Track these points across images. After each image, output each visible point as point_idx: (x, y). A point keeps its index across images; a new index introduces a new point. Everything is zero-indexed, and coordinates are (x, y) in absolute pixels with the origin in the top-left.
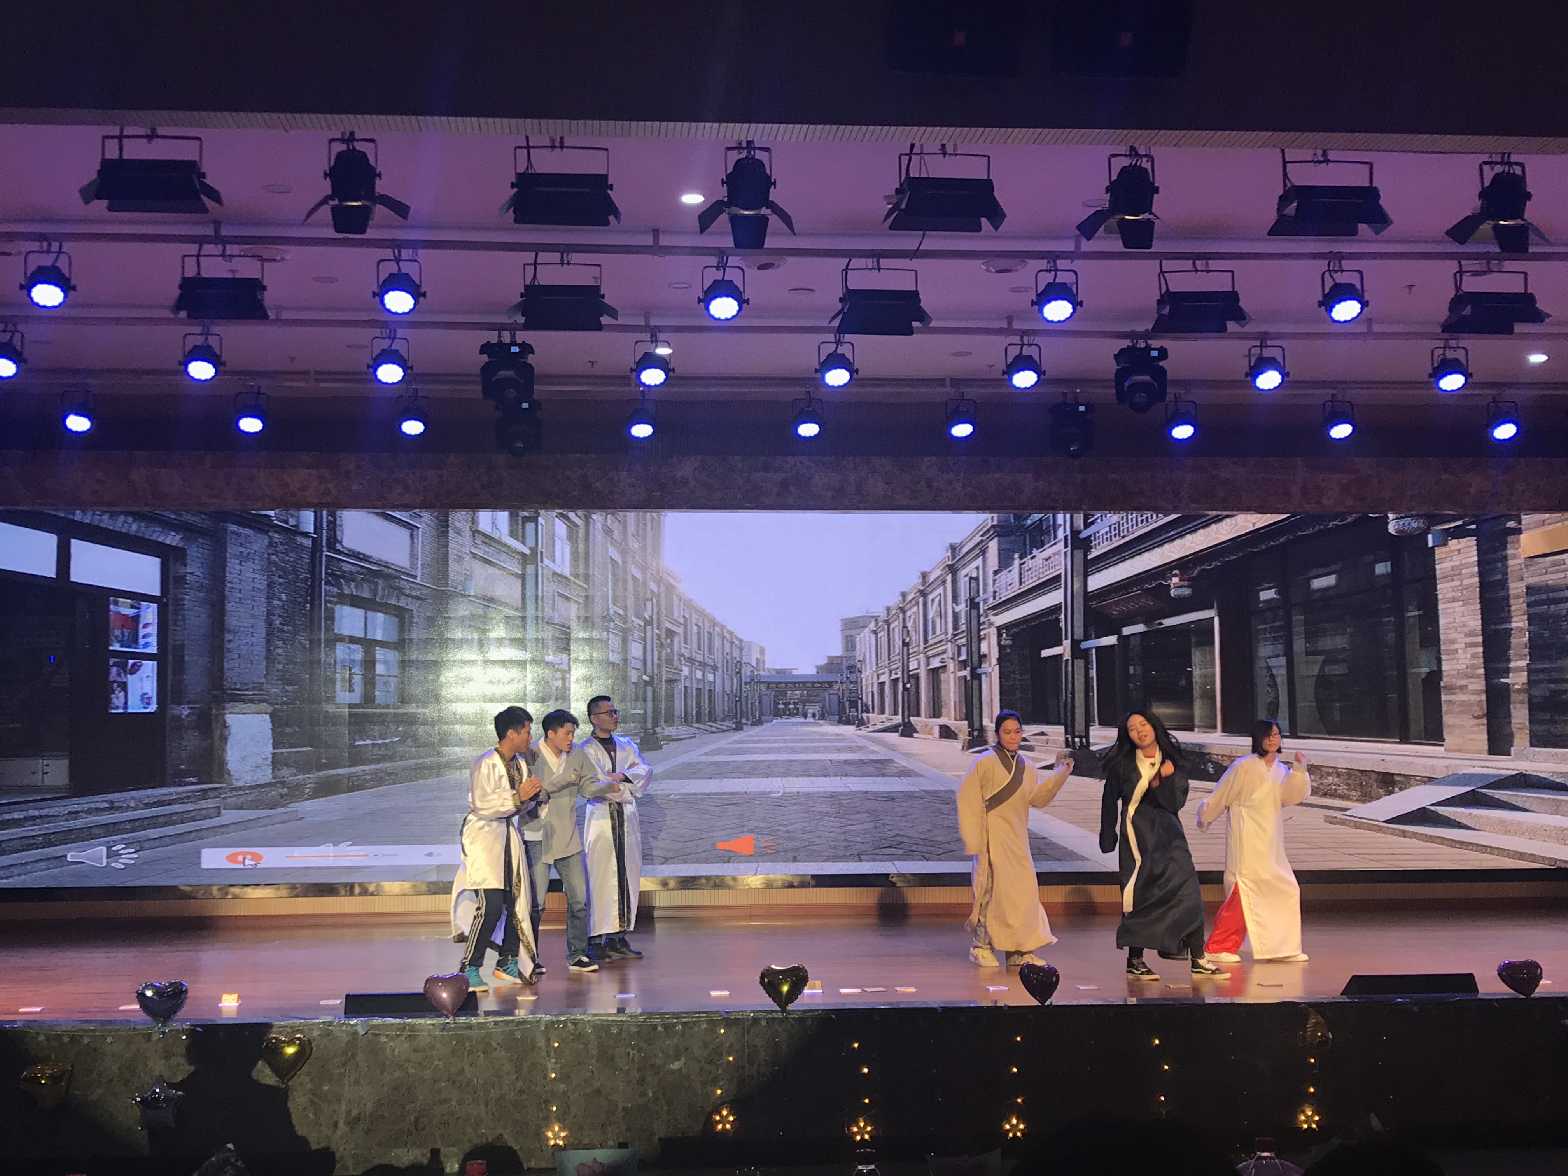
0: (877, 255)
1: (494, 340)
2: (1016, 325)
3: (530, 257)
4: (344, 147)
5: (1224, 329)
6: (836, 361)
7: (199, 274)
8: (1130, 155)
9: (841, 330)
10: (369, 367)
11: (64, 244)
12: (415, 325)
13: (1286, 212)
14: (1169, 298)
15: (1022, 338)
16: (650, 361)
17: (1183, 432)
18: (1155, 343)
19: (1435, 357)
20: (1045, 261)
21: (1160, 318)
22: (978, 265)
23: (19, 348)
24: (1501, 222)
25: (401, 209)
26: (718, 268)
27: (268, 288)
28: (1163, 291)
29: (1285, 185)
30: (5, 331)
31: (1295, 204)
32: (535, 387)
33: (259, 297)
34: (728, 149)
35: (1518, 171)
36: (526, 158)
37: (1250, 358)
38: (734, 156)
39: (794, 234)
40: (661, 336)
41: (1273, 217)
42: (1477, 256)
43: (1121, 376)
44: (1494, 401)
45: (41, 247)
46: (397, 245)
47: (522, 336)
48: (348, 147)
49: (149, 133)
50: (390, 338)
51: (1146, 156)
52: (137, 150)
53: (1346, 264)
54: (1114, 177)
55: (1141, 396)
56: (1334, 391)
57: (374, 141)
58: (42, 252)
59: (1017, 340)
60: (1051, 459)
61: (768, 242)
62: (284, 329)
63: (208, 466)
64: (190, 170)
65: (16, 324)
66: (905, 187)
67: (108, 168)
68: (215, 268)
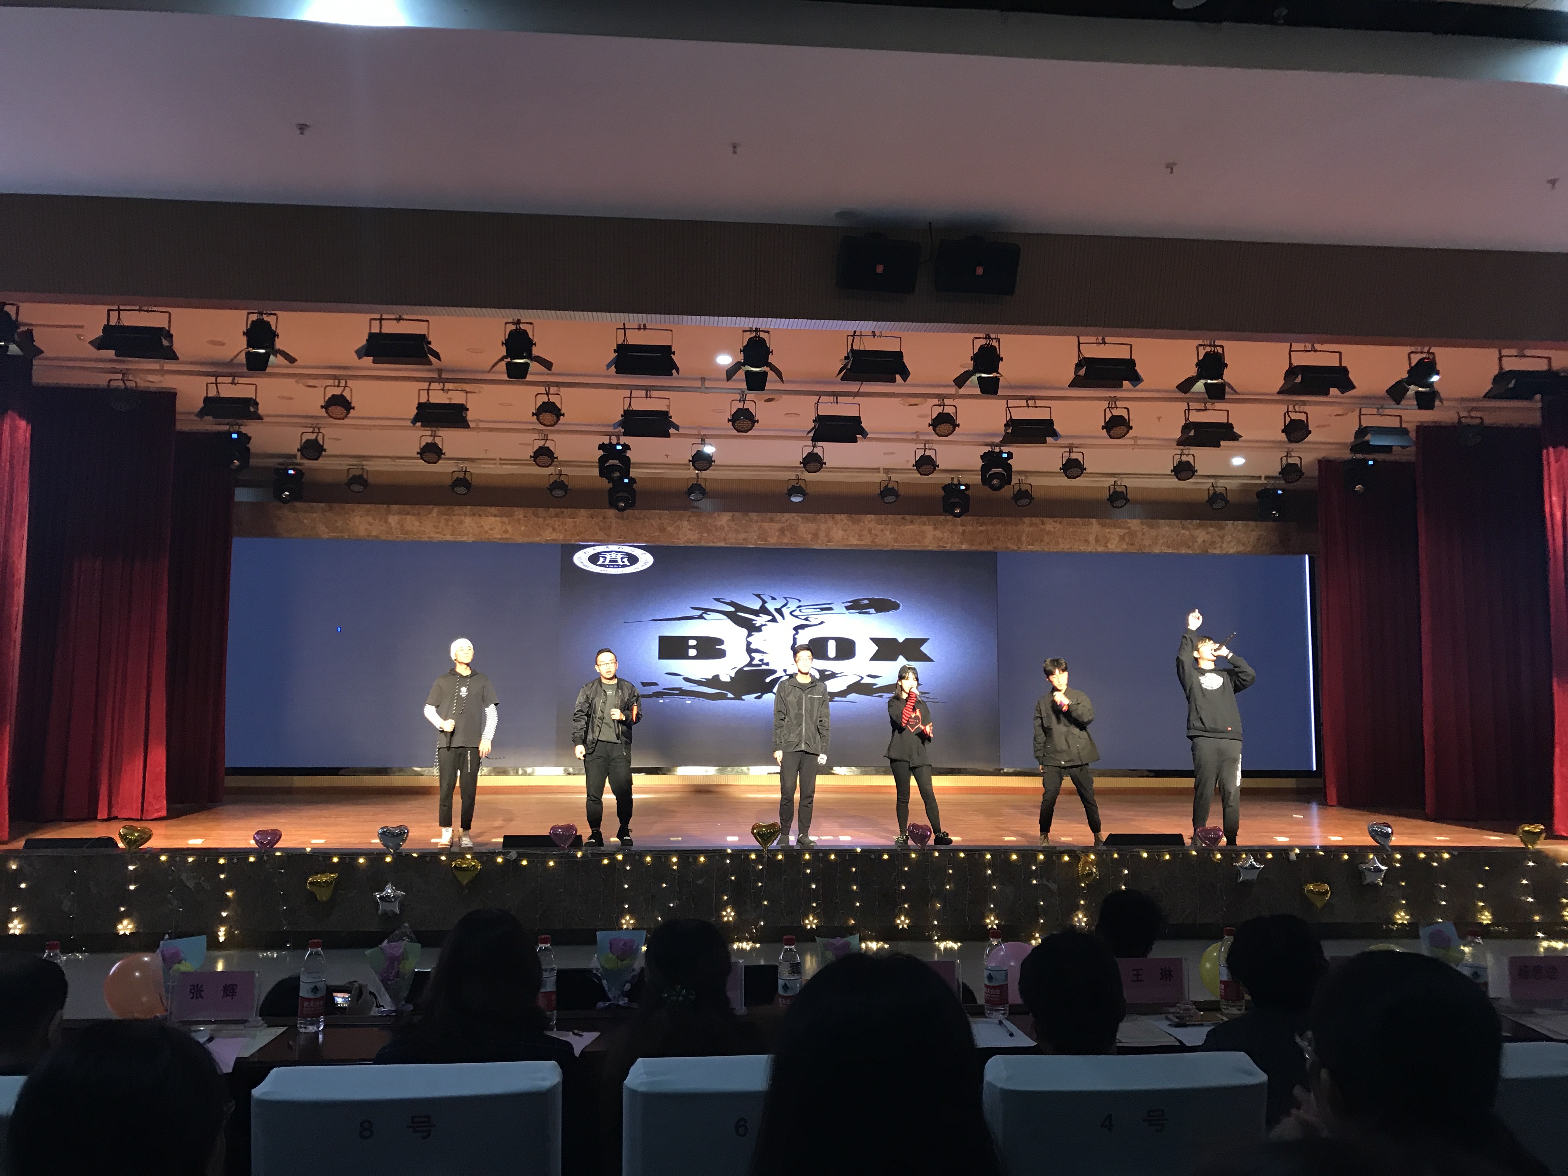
0: (835, 395)
1: (607, 442)
3: (627, 393)
4: (514, 327)
5: (1045, 442)
7: (428, 400)
8: (986, 338)
9: (814, 439)
11: (348, 381)
12: (559, 432)
13: (1079, 373)
14: (1011, 423)
15: (925, 444)
18: (1005, 449)
19: (1175, 460)
20: (937, 400)
21: (1007, 435)
23: (321, 443)
24: (1209, 381)
25: (548, 365)
26: (740, 401)
27: (470, 410)
28: (1009, 418)
29: (1079, 357)
30: (312, 432)
31: (1084, 369)
32: (632, 470)
33: (464, 415)
34: (744, 331)
35: (1220, 350)
36: (623, 335)
37: (1064, 458)
38: (748, 336)
39: (782, 381)
40: (707, 441)
41: (1072, 376)
42: (1198, 401)
43: (984, 470)
44: (1212, 486)
45: (334, 383)
46: (548, 384)
47: (624, 440)
48: (517, 328)
49: (398, 316)
50: (544, 440)
51: (994, 339)
52: (391, 328)
53: (1118, 404)
54: (976, 351)
55: (995, 482)
56: (1116, 479)
57: (531, 323)
58: (334, 386)
59: (922, 446)
60: (943, 517)
61: (768, 386)
62: (482, 433)
63: (435, 515)
64: (422, 340)
65: (319, 428)
66: (850, 355)
67: (373, 337)
68: (438, 397)
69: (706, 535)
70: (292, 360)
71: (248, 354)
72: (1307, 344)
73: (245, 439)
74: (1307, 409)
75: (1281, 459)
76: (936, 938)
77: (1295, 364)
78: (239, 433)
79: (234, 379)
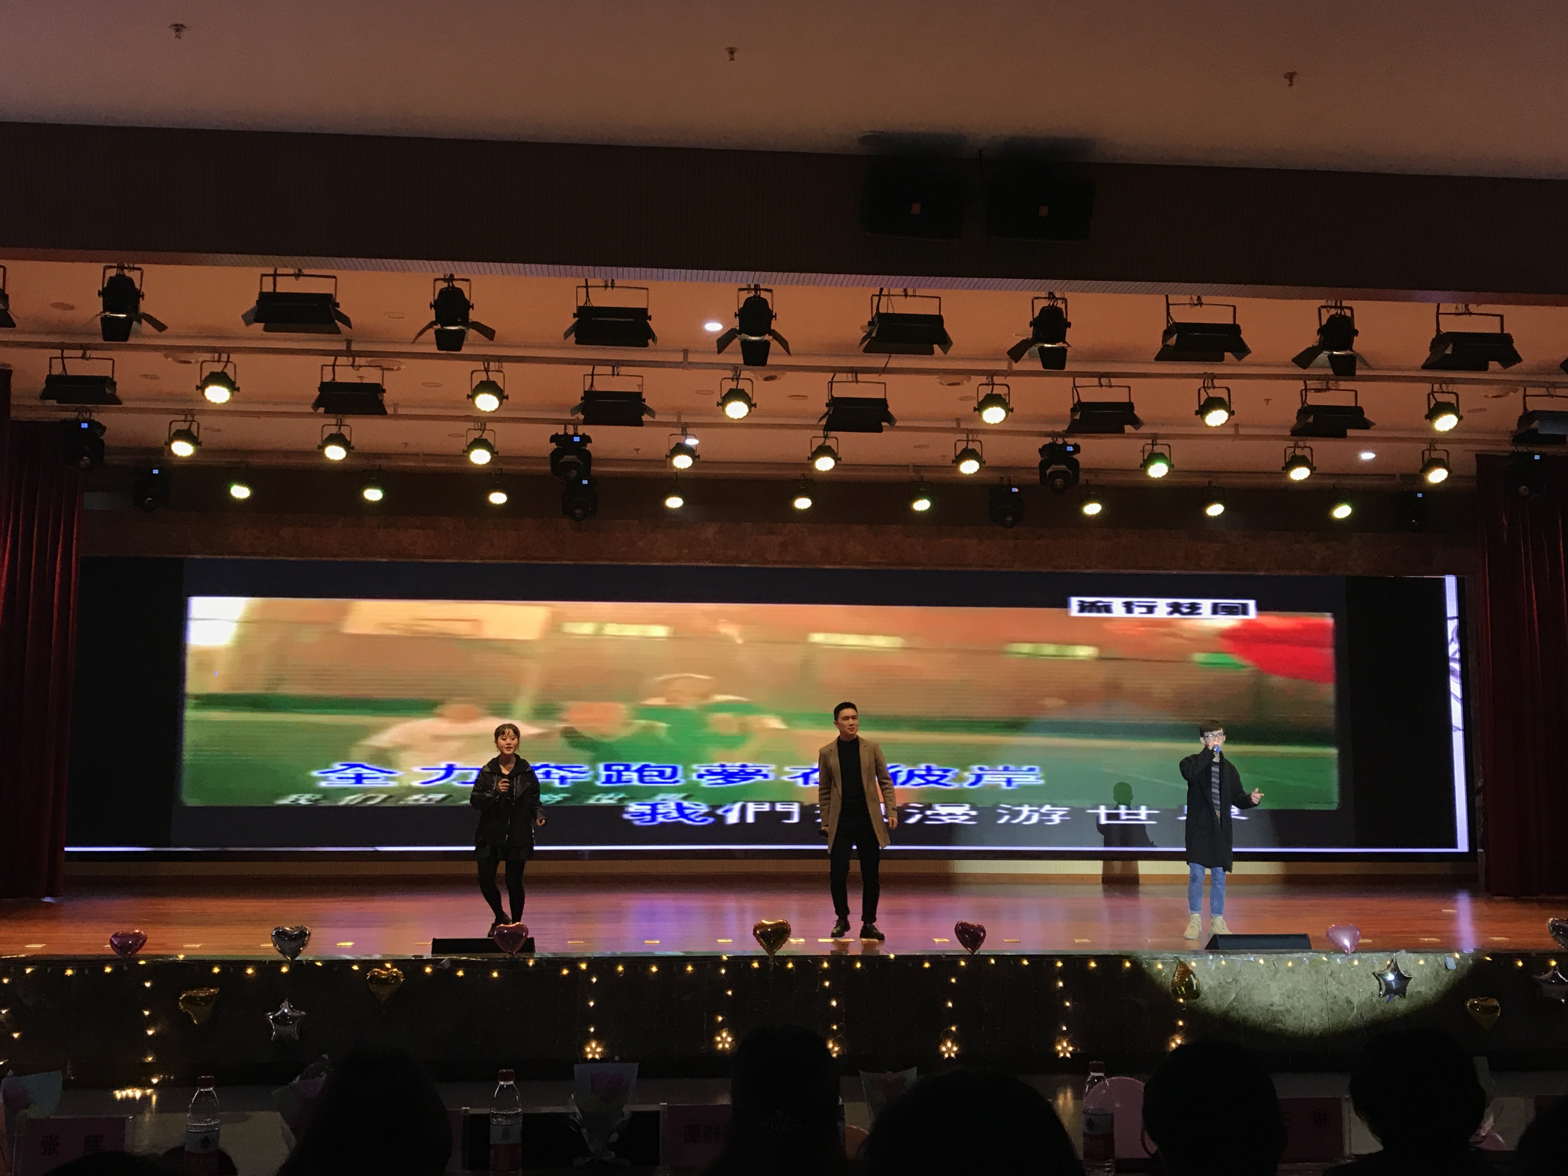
0: (855, 371)
1: (561, 433)
2: (963, 426)
3: (588, 369)
4: (446, 285)
5: (1122, 431)
7: (334, 379)
8: (1049, 298)
9: (828, 428)
10: (464, 451)
11: (231, 355)
12: (500, 420)
13: (1169, 343)
14: (1079, 406)
15: (968, 435)
16: (681, 449)
17: (1092, 509)
18: (1070, 441)
19: (1287, 455)
20: (985, 377)
21: (1073, 423)
22: (934, 379)
23: (195, 434)
24: (1335, 353)
25: (489, 333)
26: (733, 379)
27: (387, 391)
28: (1076, 401)
29: (1168, 322)
30: (185, 421)
31: (1175, 337)
32: (592, 468)
33: (380, 398)
34: (741, 290)
35: (1348, 313)
36: (585, 295)
37: (1143, 453)
38: (745, 295)
39: (791, 355)
40: (689, 431)
41: (1160, 346)
42: (1318, 378)
43: (1043, 466)
44: (1333, 487)
45: (213, 357)
46: (487, 359)
47: (583, 430)
48: (449, 285)
49: (297, 271)
50: (481, 430)
51: (1060, 299)
52: (286, 286)
53: (1217, 382)
54: (1036, 314)
55: (1059, 481)
56: (1211, 479)
57: (468, 280)
58: (214, 361)
59: (964, 437)
60: (990, 528)
61: (771, 361)
62: (401, 422)
63: (340, 526)
64: (329, 301)
65: (193, 416)
66: (876, 320)
67: (265, 299)
68: (346, 375)
69: (687, 551)
70: (160, 327)
71: (104, 320)
72: (1460, 305)
73: (97, 428)
74: (1458, 388)
75: (1423, 451)
77: (1444, 330)
78: (91, 422)
79: (85, 353)
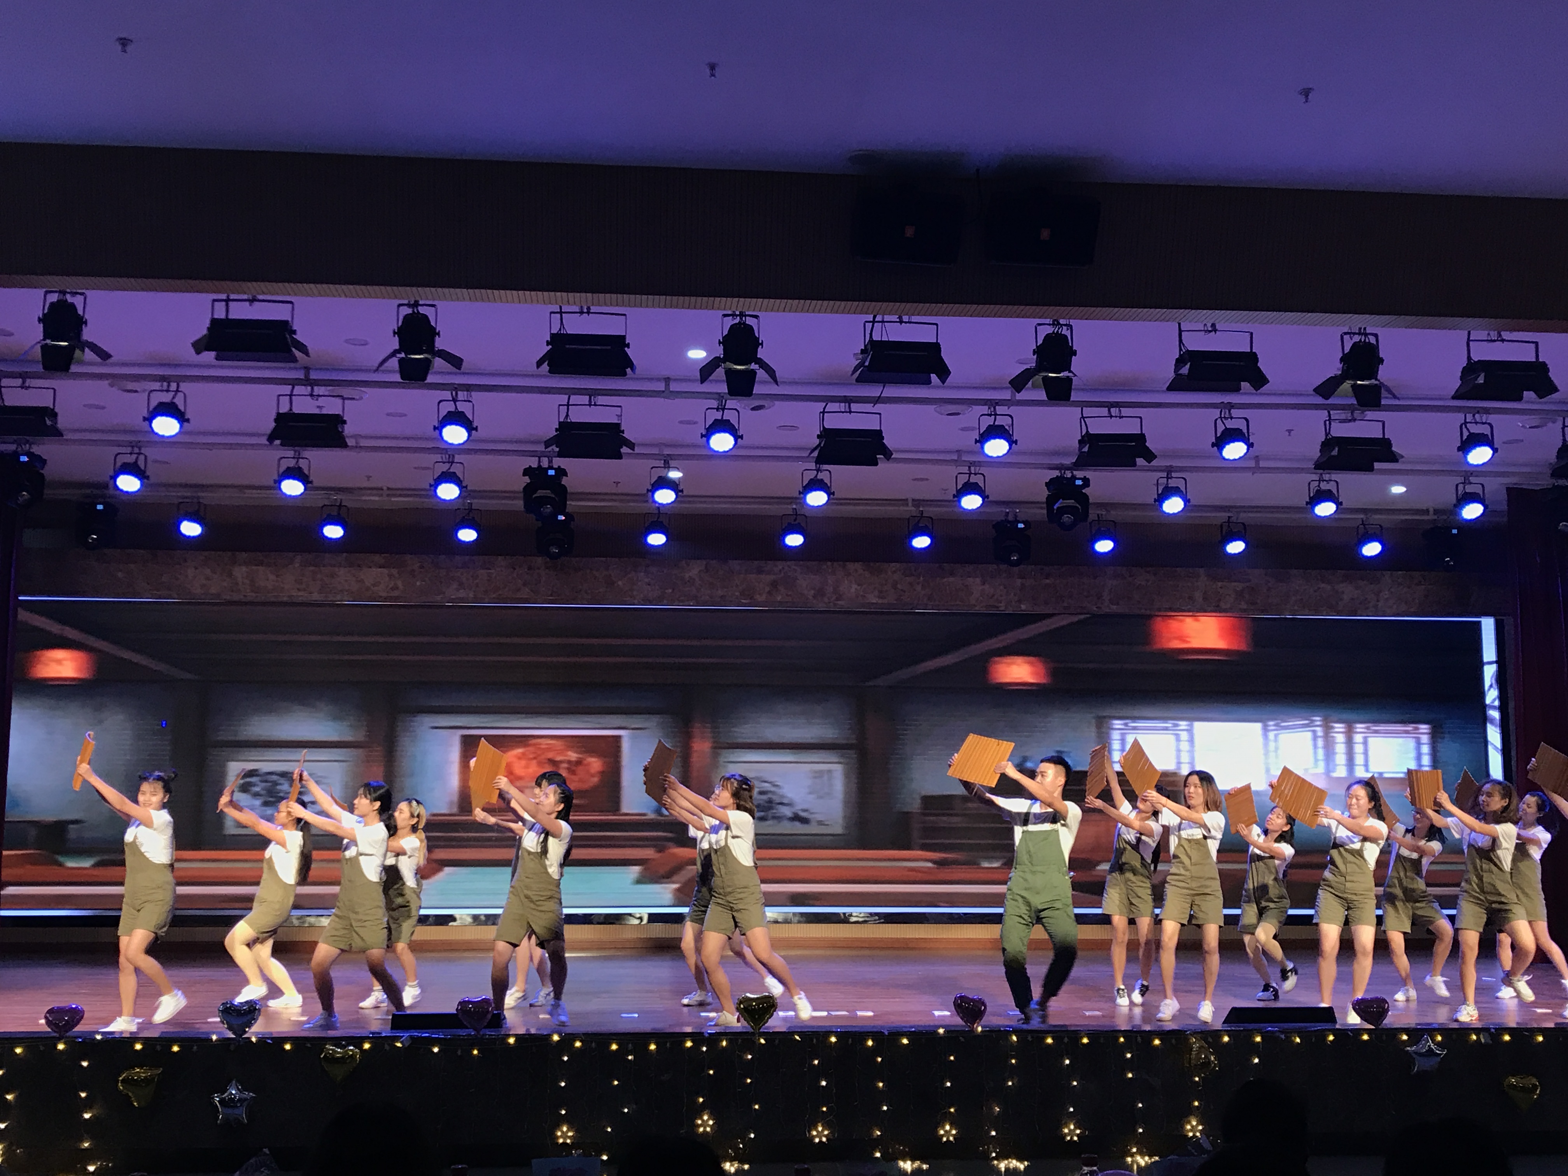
0: (848, 400)
1: (535, 465)
2: (964, 458)
3: (563, 399)
4: (410, 311)
5: (1134, 464)
6: (816, 485)
7: (291, 410)
8: (1053, 324)
9: (819, 461)
10: (431, 486)
11: (181, 384)
12: (469, 451)
13: (1181, 372)
14: (1087, 439)
15: (969, 467)
16: (663, 483)
17: (1104, 546)
18: (1079, 474)
19: (1312, 489)
20: (987, 407)
21: (1081, 454)
22: (931, 409)
23: (142, 468)
24: (1359, 382)
25: (456, 362)
26: (718, 409)
27: (348, 422)
28: (1084, 432)
29: (1181, 350)
30: (131, 454)
31: (1188, 366)
32: (570, 503)
33: (340, 430)
34: (726, 316)
35: (1372, 340)
36: (559, 322)
37: (1158, 487)
38: (729, 322)
39: (775, 382)
40: (672, 463)
41: (1171, 375)
42: (1343, 408)
43: (1050, 501)
44: (1363, 524)
45: (162, 386)
46: (456, 388)
47: (558, 462)
48: (413, 311)
49: (252, 297)
50: (449, 463)
51: (1065, 326)
52: (241, 311)
53: (1235, 413)
54: (1040, 342)
55: (1067, 518)
56: (1229, 515)
57: (433, 306)
58: (162, 391)
59: (965, 469)
60: (995, 566)
61: (757, 389)
62: (363, 454)
63: (297, 565)
64: (283, 328)
65: (140, 449)
66: (869, 347)
67: (216, 325)
68: (304, 405)
69: (670, 591)
70: (104, 356)
71: (44, 348)
72: (1492, 333)
73: (38, 461)
74: (1492, 418)
75: (1457, 486)
76: (994, 1155)
77: (1475, 358)
78: (28, 454)
79: (24, 382)
